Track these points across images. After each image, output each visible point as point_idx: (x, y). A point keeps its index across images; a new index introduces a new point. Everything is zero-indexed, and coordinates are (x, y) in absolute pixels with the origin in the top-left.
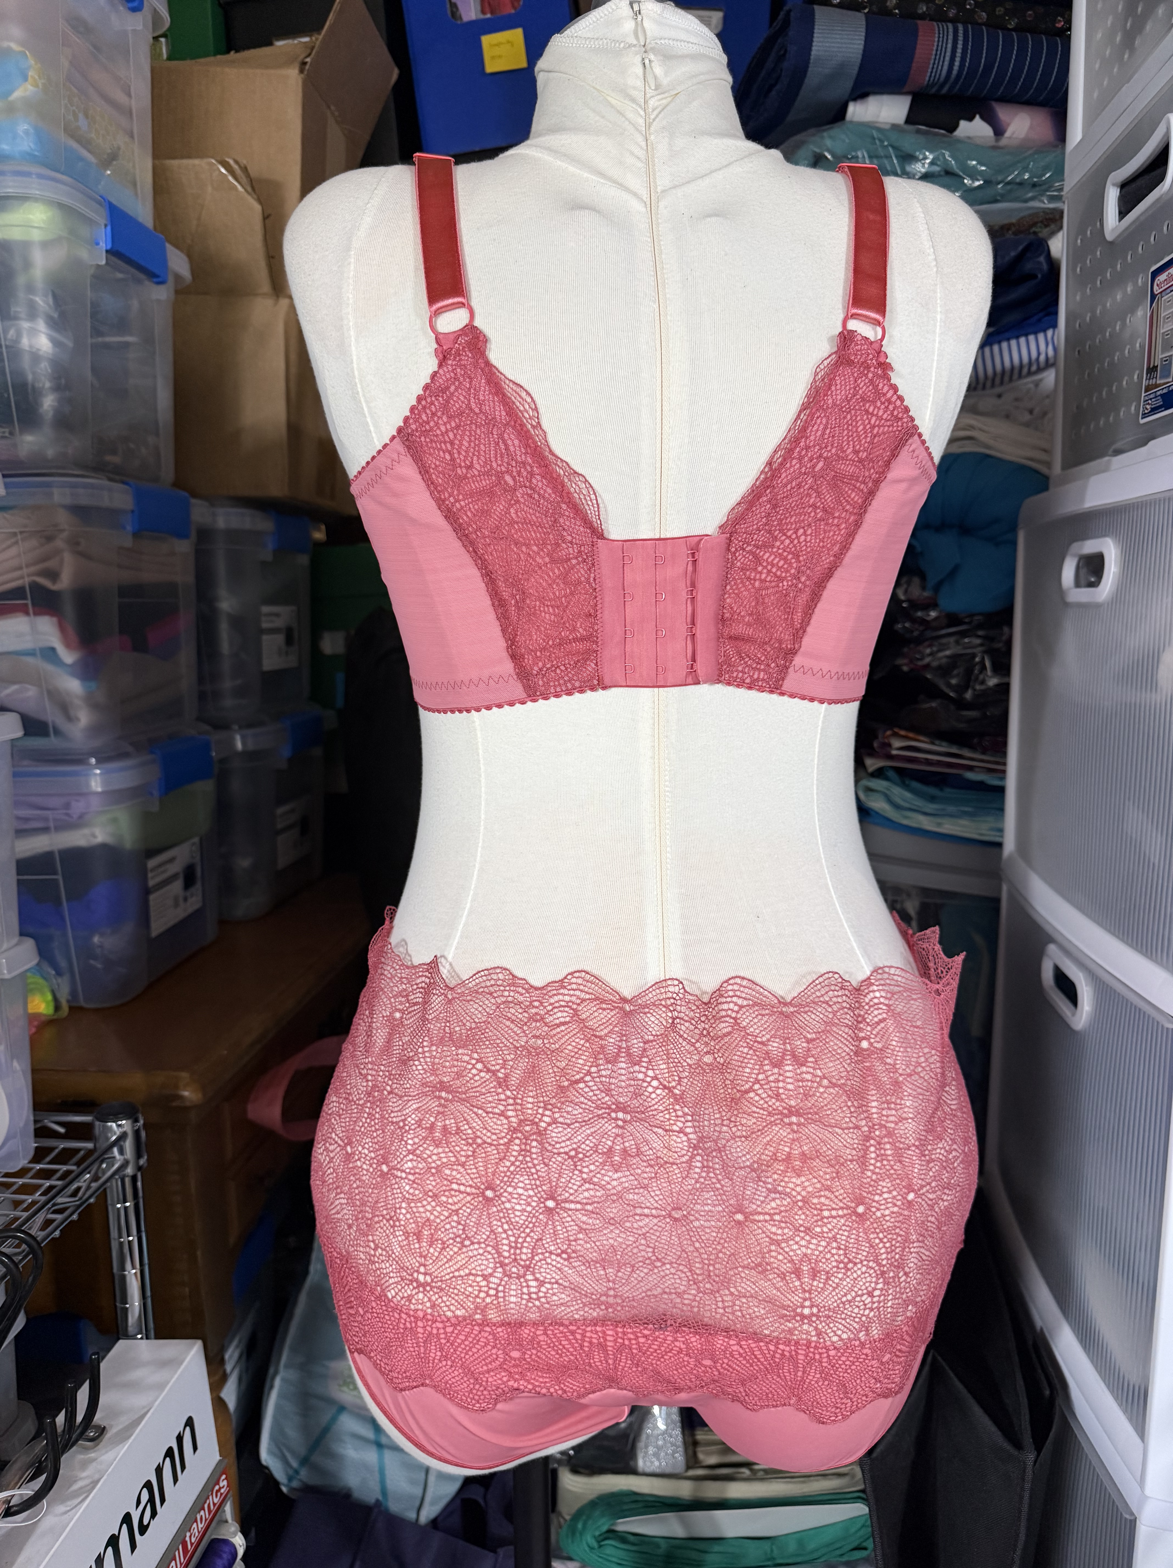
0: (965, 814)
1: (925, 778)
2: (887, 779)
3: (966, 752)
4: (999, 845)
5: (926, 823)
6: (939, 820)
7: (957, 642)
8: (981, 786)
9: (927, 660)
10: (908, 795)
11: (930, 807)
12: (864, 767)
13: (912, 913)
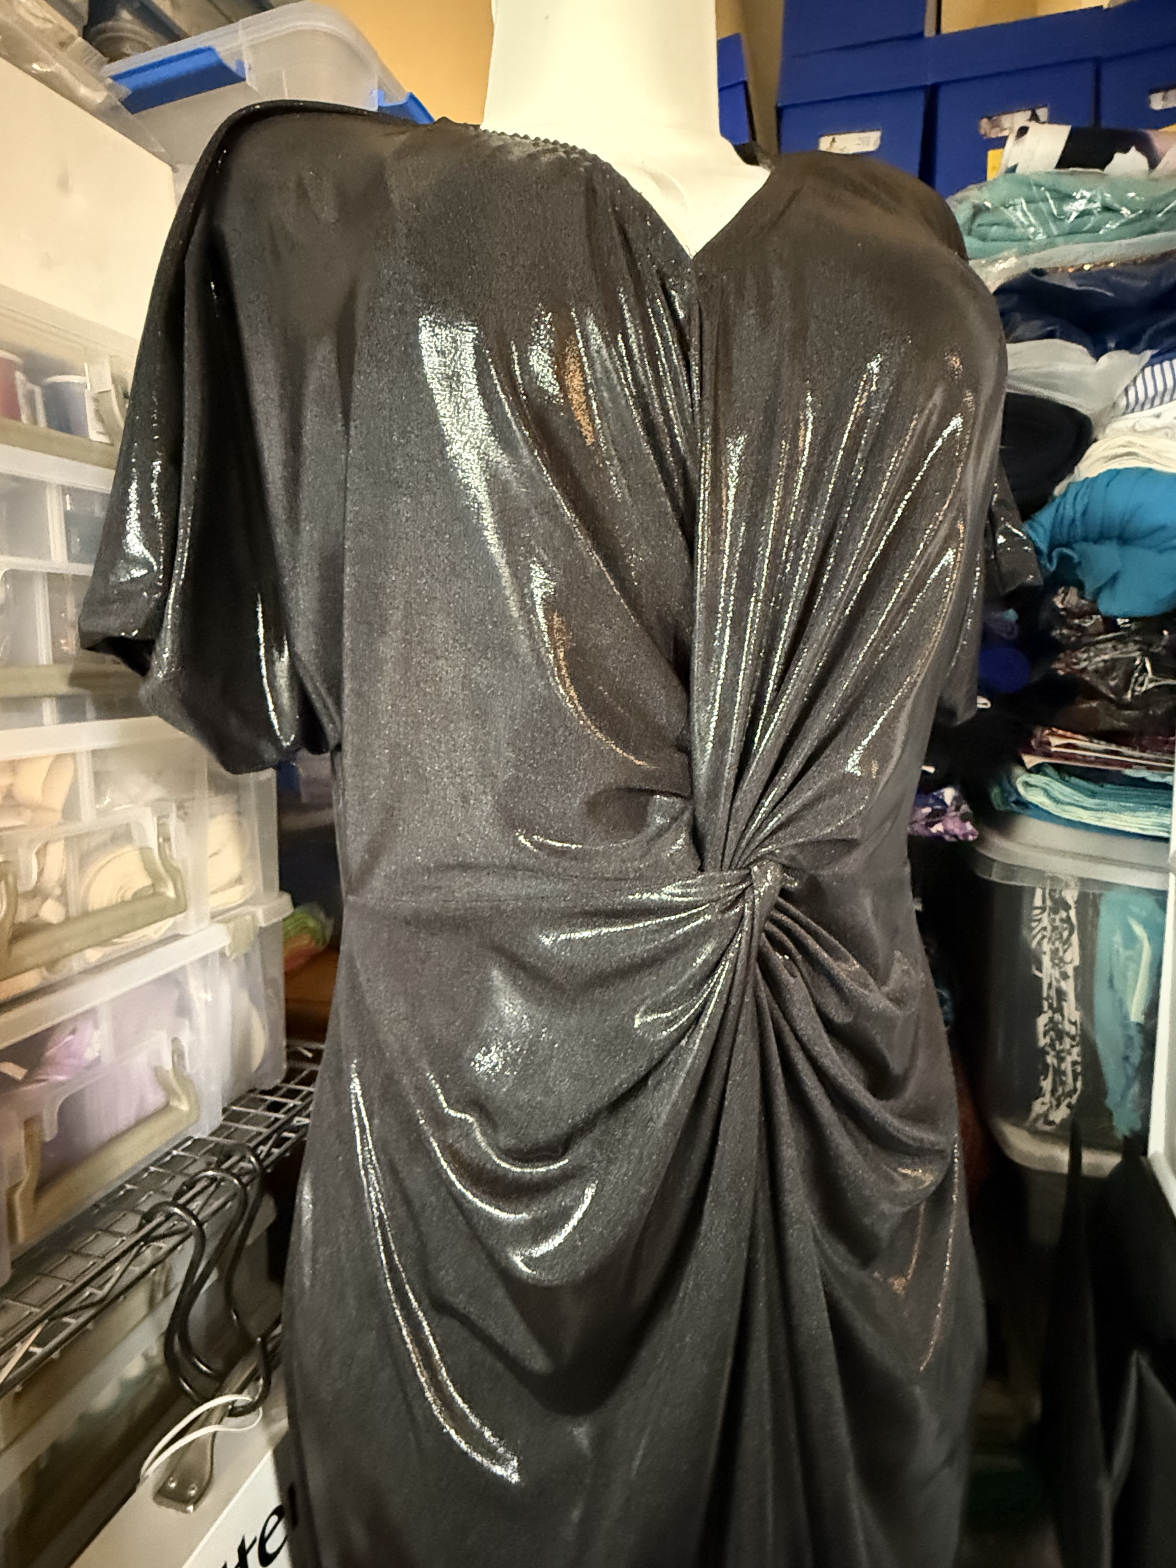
0: (1127, 808)
1: (1084, 774)
2: (1046, 775)
3: (1126, 750)
4: (1166, 840)
5: (1085, 816)
6: (1099, 814)
7: (1115, 648)
8: (1141, 783)
9: (1084, 664)
10: (1068, 790)
11: (1090, 802)
12: (1022, 763)
13: (1071, 902)
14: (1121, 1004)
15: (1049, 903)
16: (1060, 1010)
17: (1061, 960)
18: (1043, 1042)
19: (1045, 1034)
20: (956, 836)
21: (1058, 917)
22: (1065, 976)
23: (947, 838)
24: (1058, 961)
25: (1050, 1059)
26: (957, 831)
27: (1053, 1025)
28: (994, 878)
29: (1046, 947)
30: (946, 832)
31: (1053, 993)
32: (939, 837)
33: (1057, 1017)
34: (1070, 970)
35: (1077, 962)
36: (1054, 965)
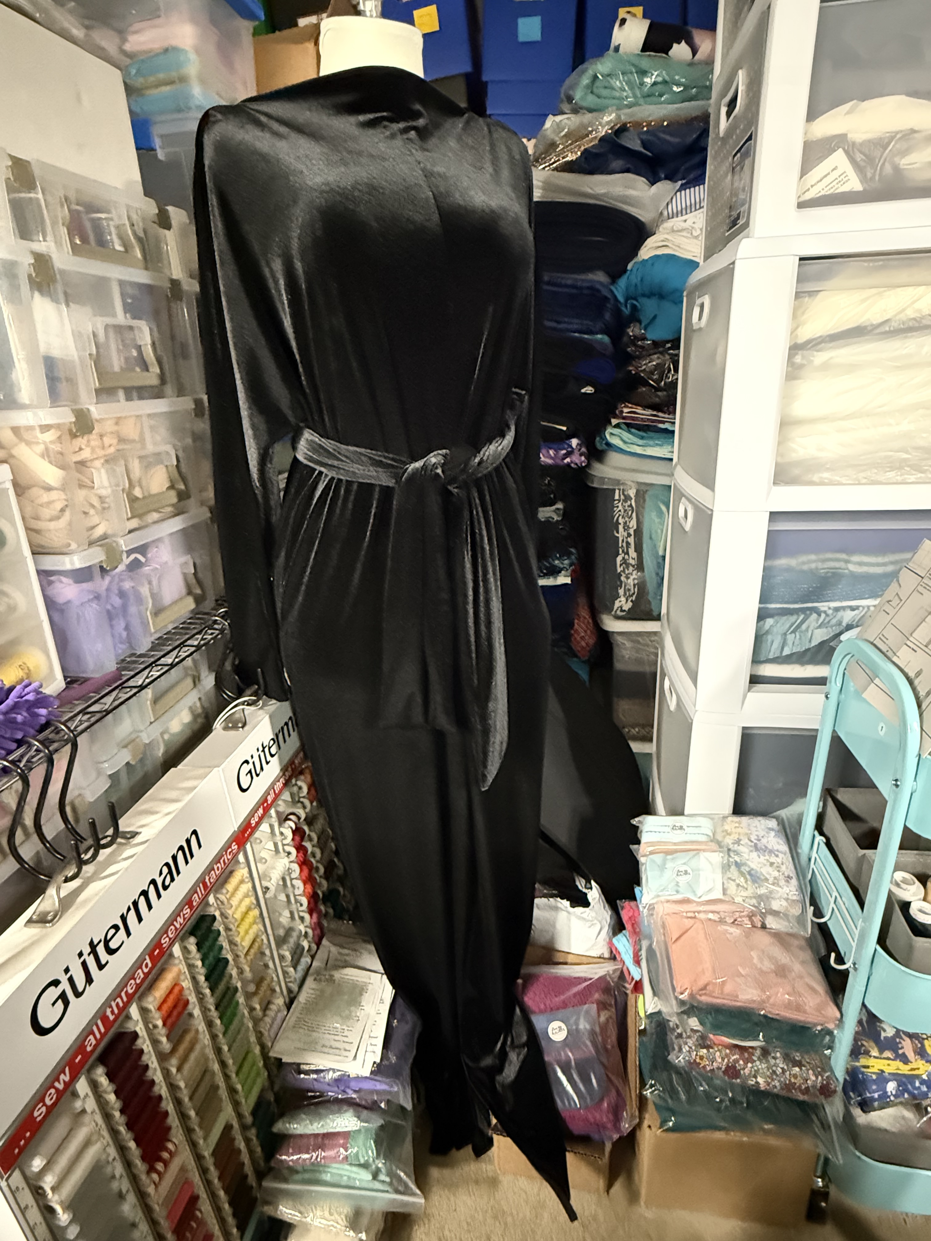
0: (657, 445)
1: (639, 428)
2: (621, 428)
3: (660, 414)
4: (671, 460)
5: (639, 450)
6: (645, 448)
7: (658, 358)
8: (666, 431)
9: (644, 367)
10: (630, 436)
11: (641, 442)
12: (610, 423)
13: (632, 496)
14: (655, 547)
15: (622, 497)
16: (627, 553)
17: (628, 527)
18: (619, 570)
19: (621, 565)
20: (576, 464)
21: (626, 505)
22: (629, 535)
23: (573, 465)
24: (626, 527)
25: (623, 578)
26: (577, 461)
27: (625, 562)
28: (595, 485)
29: (621, 520)
30: (572, 462)
31: (624, 545)
32: (568, 465)
33: (626, 557)
34: (632, 532)
35: (635, 527)
36: (625, 530)
